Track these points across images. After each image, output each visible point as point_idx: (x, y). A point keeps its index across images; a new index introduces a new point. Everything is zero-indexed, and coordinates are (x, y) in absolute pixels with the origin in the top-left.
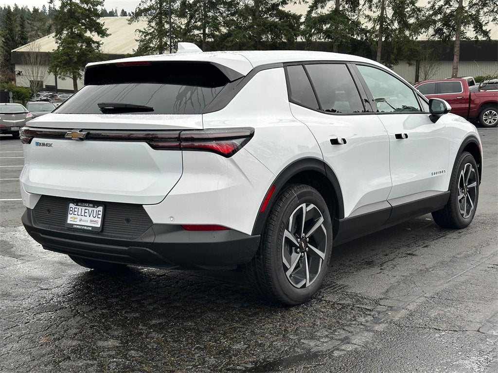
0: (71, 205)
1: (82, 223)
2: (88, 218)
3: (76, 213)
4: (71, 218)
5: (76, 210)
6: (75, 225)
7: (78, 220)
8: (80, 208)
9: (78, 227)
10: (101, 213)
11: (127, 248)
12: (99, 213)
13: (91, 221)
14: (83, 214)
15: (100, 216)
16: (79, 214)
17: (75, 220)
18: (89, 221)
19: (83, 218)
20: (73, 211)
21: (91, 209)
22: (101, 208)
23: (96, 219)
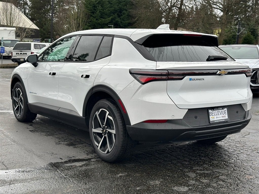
0: (210, 111)
1: (218, 119)
2: (220, 116)
3: (213, 115)
4: (211, 118)
5: (213, 113)
6: (215, 120)
7: (215, 118)
8: (215, 111)
9: (217, 121)
10: (226, 111)
11: (241, 125)
12: (225, 111)
13: (222, 117)
14: (217, 114)
15: (226, 113)
16: (215, 114)
17: (214, 118)
18: (221, 117)
19: (218, 116)
20: (211, 114)
21: (221, 111)
22: (226, 109)
23: (225, 115)
